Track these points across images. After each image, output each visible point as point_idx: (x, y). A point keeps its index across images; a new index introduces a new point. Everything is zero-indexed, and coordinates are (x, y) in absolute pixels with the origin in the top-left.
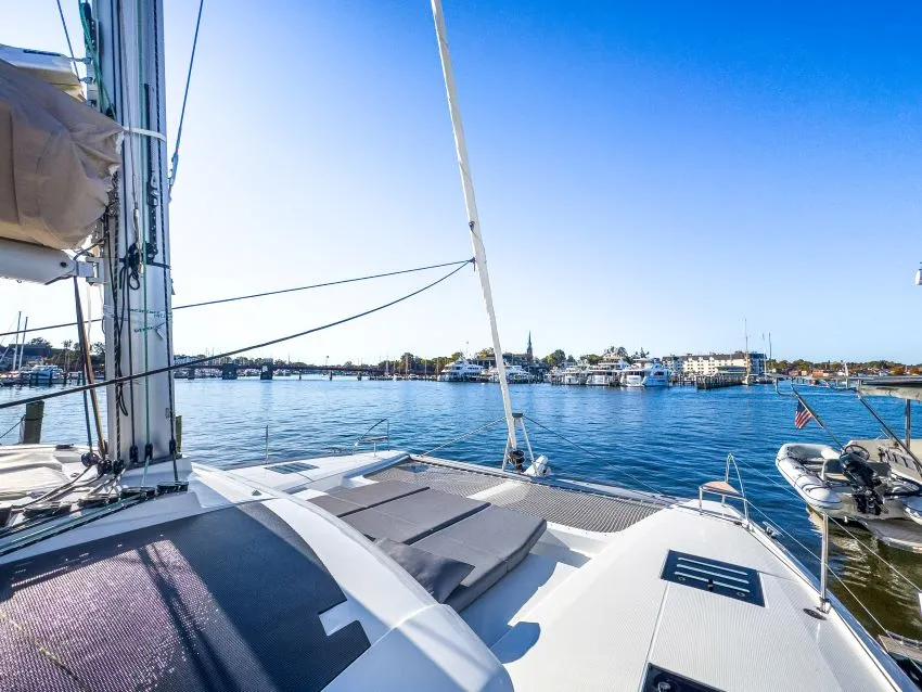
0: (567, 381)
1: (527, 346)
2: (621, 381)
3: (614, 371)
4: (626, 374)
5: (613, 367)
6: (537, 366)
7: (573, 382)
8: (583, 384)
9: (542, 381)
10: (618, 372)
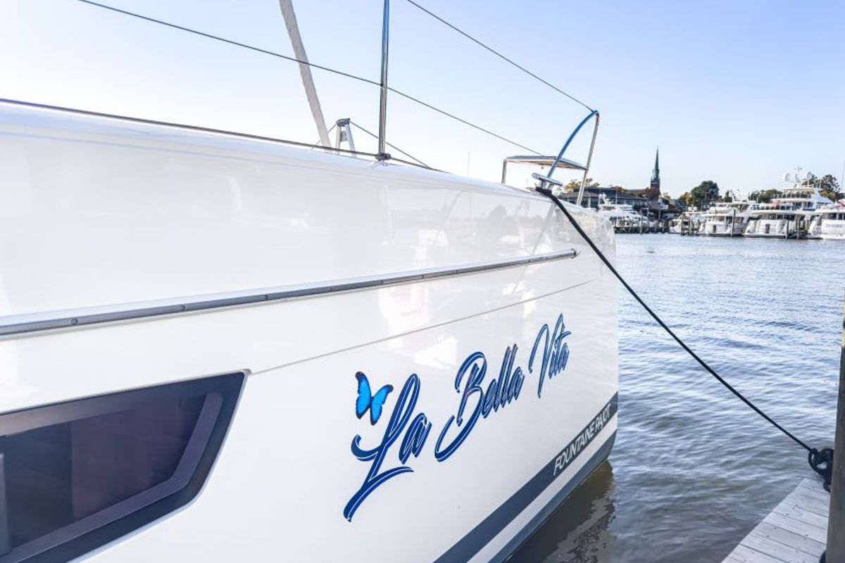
0: (709, 229)
1: (651, 175)
2: (810, 231)
3: (799, 211)
4: (822, 217)
5: (798, 205)
6: (666, 207)
7: (720, 231)
8: (738, 235)
9: (666, 230)
10: (808, 214)
